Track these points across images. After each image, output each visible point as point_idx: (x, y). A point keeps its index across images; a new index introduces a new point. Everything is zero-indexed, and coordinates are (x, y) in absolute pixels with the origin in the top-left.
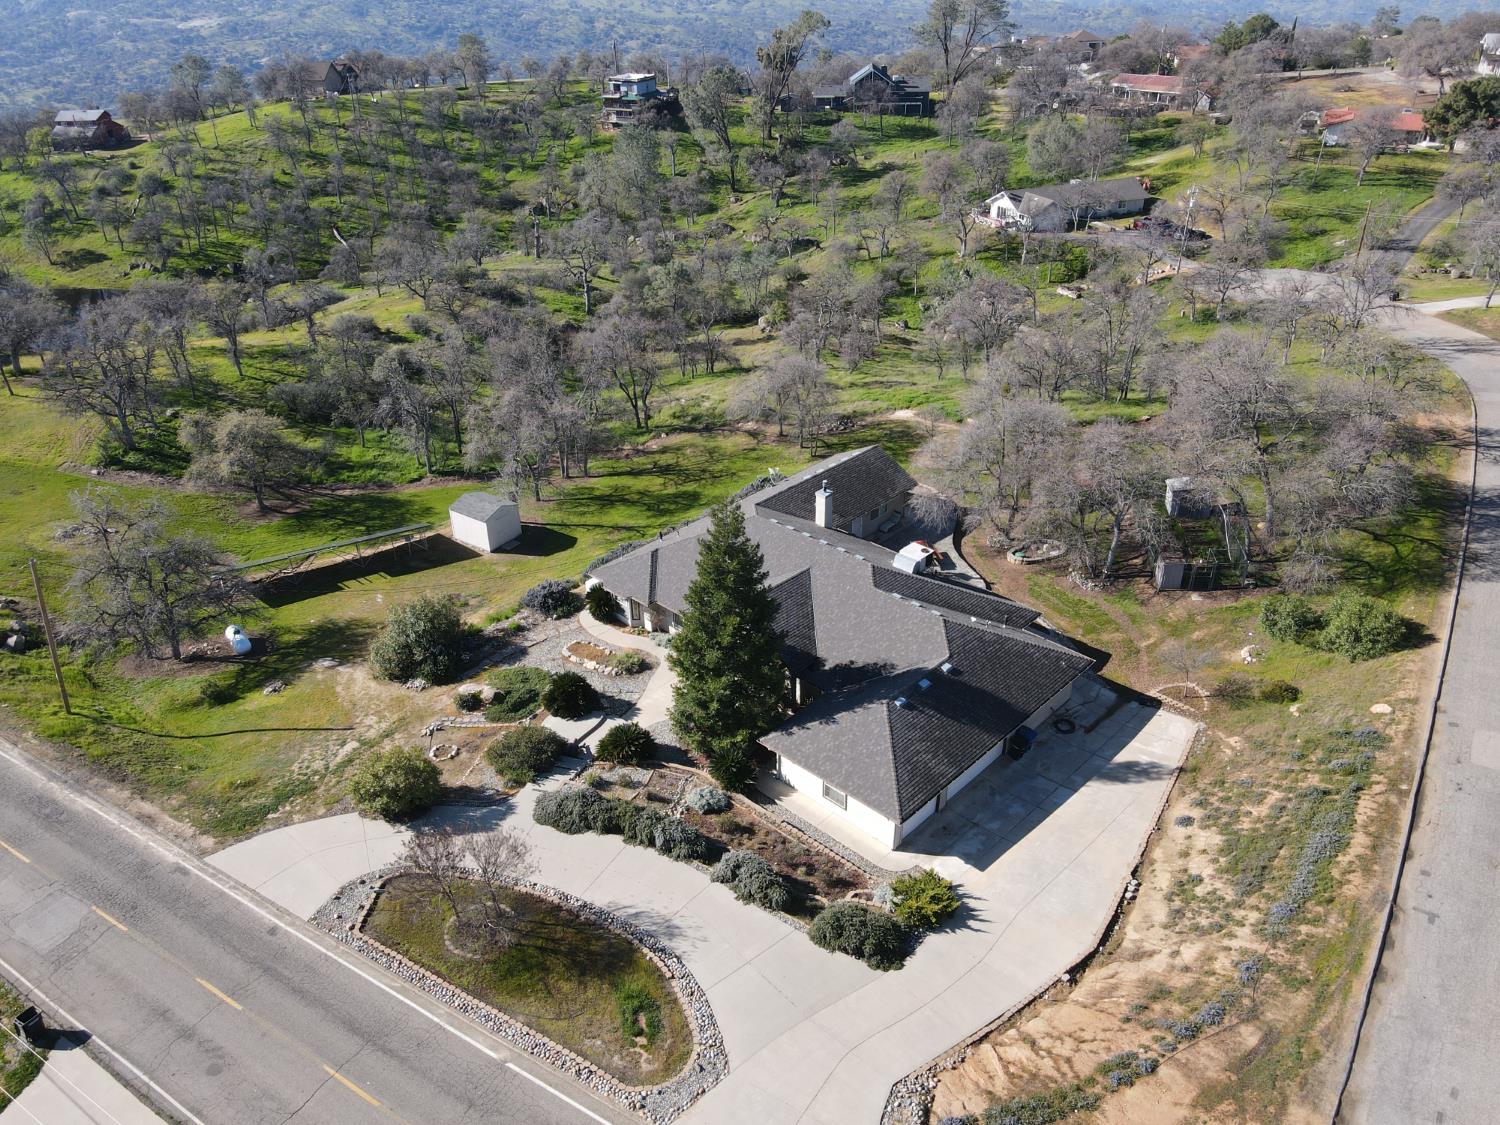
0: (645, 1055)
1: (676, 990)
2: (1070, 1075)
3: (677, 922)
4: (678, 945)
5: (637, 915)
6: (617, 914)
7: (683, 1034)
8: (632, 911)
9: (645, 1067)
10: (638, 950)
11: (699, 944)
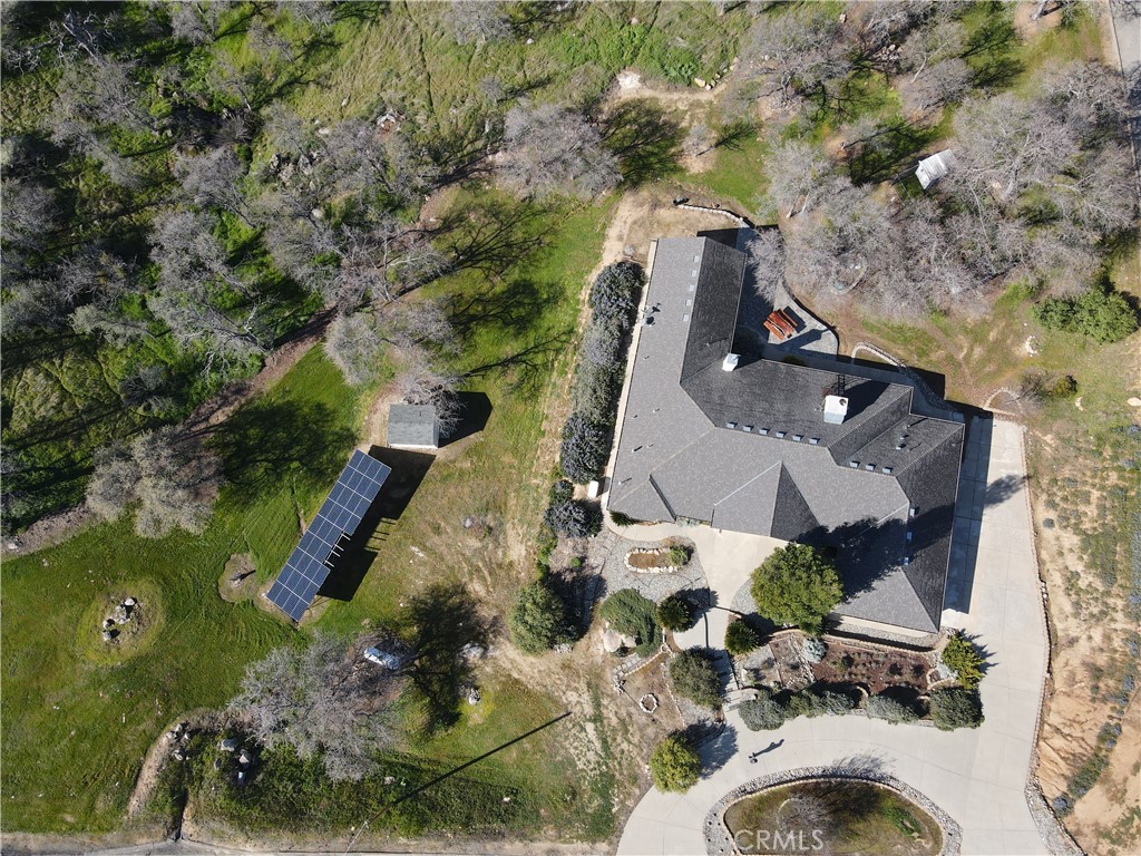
0: (923, 841)
1: (907, 798)
2: (1088, 748)
3: (874, 756)
4: (886, 770)
5: (852, 762)
6: (843, 765)
7: (929, 821)
8: (848, 761)
9: (928, 847)
10: (873, 787)
11: (893, 764)
